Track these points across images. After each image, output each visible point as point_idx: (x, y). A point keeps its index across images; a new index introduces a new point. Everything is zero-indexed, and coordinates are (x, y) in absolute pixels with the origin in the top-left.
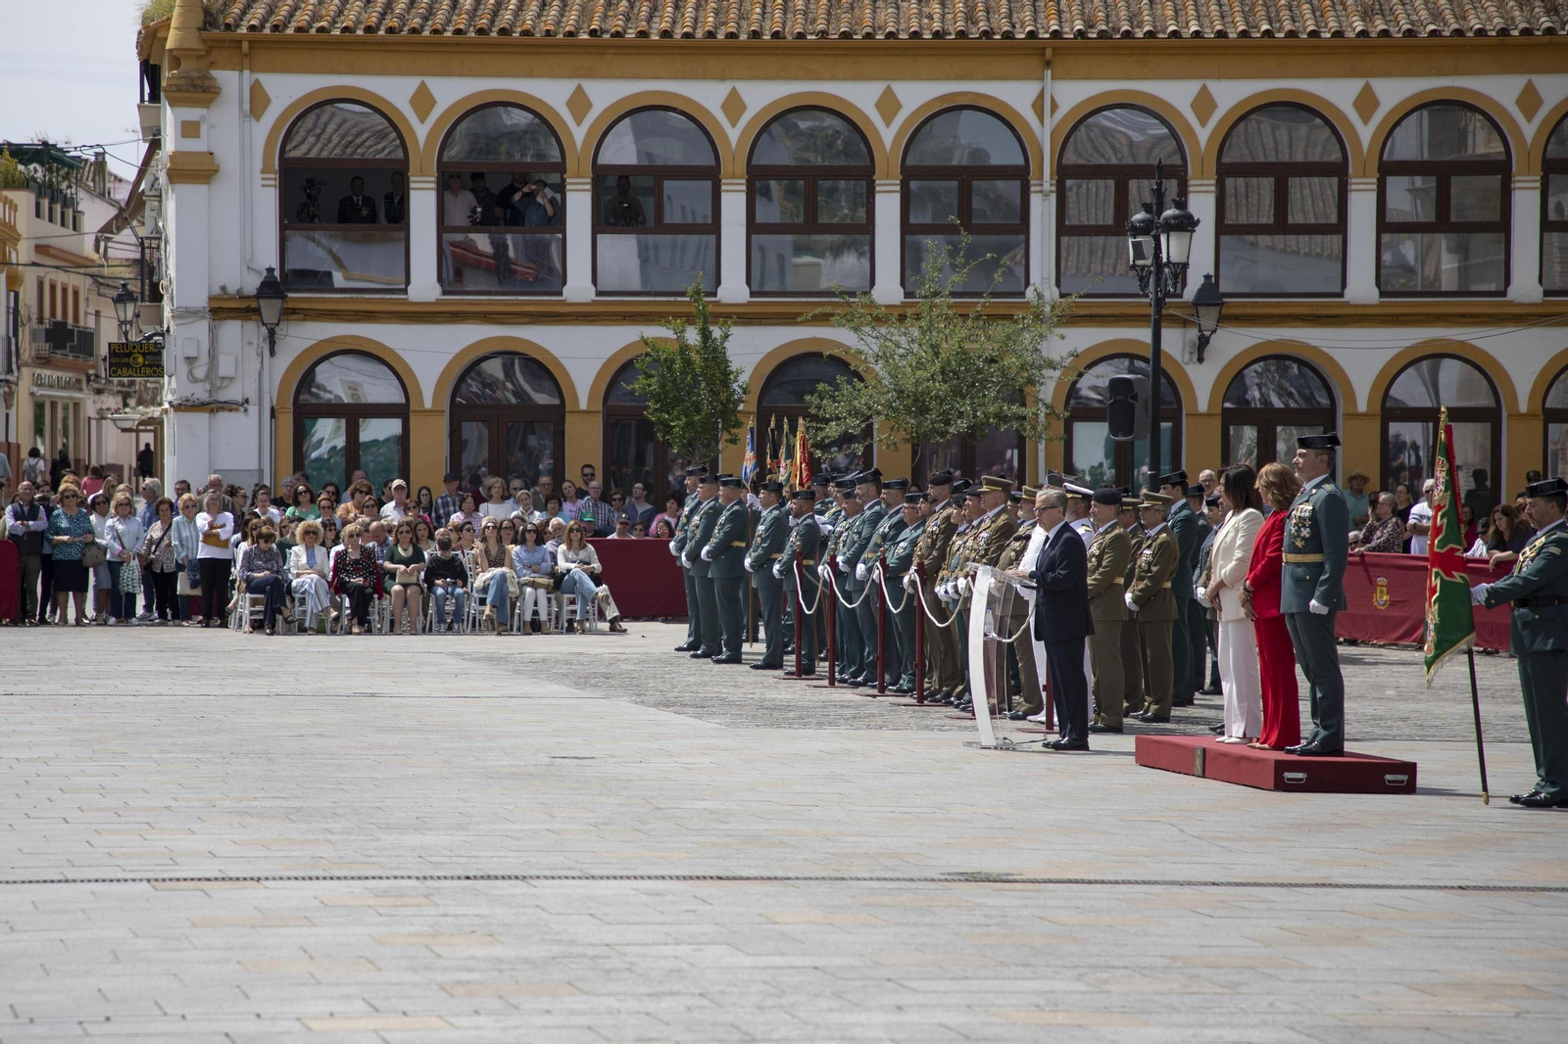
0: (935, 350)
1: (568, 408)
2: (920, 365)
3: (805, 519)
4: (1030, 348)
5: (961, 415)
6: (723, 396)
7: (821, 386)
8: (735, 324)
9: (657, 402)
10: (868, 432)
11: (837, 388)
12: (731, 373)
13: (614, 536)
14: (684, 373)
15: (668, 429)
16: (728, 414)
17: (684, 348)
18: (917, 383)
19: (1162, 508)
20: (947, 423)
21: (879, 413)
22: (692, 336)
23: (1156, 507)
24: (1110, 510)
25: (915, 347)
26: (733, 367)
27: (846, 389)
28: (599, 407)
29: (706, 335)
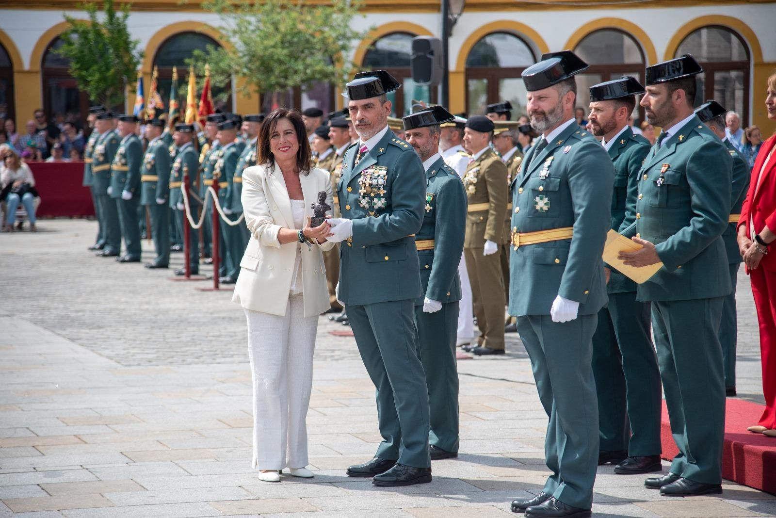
0: (276, 26)
1: (16, 68)
2: (267, 36)
3: (186, 148)
4: (342, 24)
5: (296, 72)
6: (126, 59)
7: (197, 52)
8: (133, 10)
9: (77, 63)
10: (229, 86)
11: (207, 53)
12: (131, 42)
13: (51, 160)
14: (97, 42)
15: (87, 83)
16: (129, 71)
17: (95, 25)
18: (266, 49)
19: (509, 134)
20: (286, 78)
21: (237, 72)
22: (102, 17)
23: (505, 134)
24: (483, 137)
25: (261, 26)
26: (132, 38)
27: (214, 54)
28: (38, 67)
29: (111, 16)
